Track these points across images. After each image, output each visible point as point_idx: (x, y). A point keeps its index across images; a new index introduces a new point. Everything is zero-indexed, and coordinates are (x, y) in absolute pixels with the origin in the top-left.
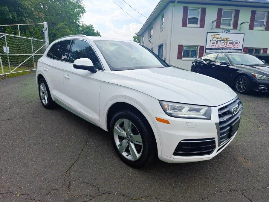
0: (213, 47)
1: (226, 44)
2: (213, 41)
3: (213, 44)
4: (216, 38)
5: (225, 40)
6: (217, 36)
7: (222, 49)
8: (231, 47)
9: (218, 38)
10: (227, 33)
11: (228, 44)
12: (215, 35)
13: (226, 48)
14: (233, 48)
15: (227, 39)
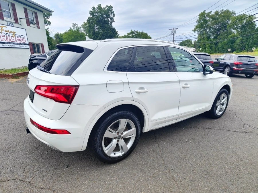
0: (4, 41)
1: (14, 37)
2: (3, 34)
3: (4, 38)
4: (4, 30)
5: (13, 33)
6: (4, 28)
7: (14, 43)
8: (20, 41)
9: (6, 31)
10: (11, 26)
11: (17, 39)
12: (2, 27)
13: (16, 42)
14: (22, 43)
15: (14, 33)
